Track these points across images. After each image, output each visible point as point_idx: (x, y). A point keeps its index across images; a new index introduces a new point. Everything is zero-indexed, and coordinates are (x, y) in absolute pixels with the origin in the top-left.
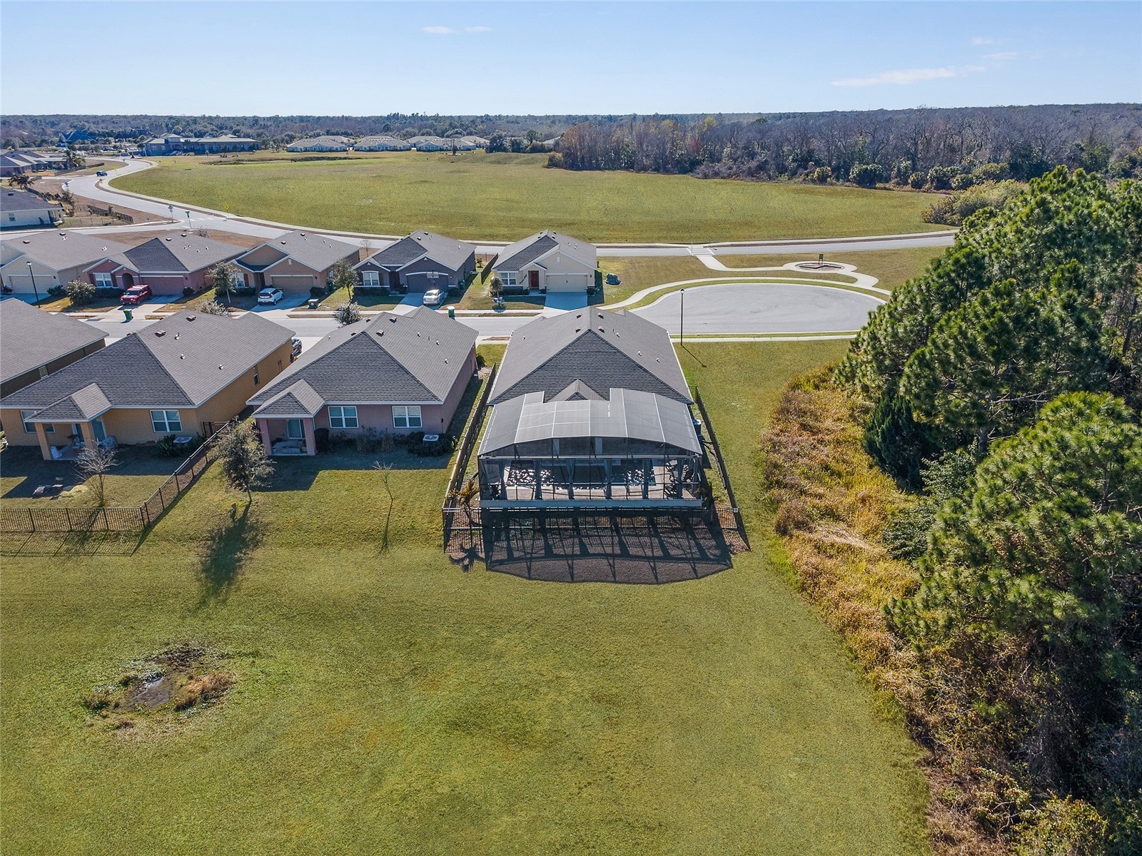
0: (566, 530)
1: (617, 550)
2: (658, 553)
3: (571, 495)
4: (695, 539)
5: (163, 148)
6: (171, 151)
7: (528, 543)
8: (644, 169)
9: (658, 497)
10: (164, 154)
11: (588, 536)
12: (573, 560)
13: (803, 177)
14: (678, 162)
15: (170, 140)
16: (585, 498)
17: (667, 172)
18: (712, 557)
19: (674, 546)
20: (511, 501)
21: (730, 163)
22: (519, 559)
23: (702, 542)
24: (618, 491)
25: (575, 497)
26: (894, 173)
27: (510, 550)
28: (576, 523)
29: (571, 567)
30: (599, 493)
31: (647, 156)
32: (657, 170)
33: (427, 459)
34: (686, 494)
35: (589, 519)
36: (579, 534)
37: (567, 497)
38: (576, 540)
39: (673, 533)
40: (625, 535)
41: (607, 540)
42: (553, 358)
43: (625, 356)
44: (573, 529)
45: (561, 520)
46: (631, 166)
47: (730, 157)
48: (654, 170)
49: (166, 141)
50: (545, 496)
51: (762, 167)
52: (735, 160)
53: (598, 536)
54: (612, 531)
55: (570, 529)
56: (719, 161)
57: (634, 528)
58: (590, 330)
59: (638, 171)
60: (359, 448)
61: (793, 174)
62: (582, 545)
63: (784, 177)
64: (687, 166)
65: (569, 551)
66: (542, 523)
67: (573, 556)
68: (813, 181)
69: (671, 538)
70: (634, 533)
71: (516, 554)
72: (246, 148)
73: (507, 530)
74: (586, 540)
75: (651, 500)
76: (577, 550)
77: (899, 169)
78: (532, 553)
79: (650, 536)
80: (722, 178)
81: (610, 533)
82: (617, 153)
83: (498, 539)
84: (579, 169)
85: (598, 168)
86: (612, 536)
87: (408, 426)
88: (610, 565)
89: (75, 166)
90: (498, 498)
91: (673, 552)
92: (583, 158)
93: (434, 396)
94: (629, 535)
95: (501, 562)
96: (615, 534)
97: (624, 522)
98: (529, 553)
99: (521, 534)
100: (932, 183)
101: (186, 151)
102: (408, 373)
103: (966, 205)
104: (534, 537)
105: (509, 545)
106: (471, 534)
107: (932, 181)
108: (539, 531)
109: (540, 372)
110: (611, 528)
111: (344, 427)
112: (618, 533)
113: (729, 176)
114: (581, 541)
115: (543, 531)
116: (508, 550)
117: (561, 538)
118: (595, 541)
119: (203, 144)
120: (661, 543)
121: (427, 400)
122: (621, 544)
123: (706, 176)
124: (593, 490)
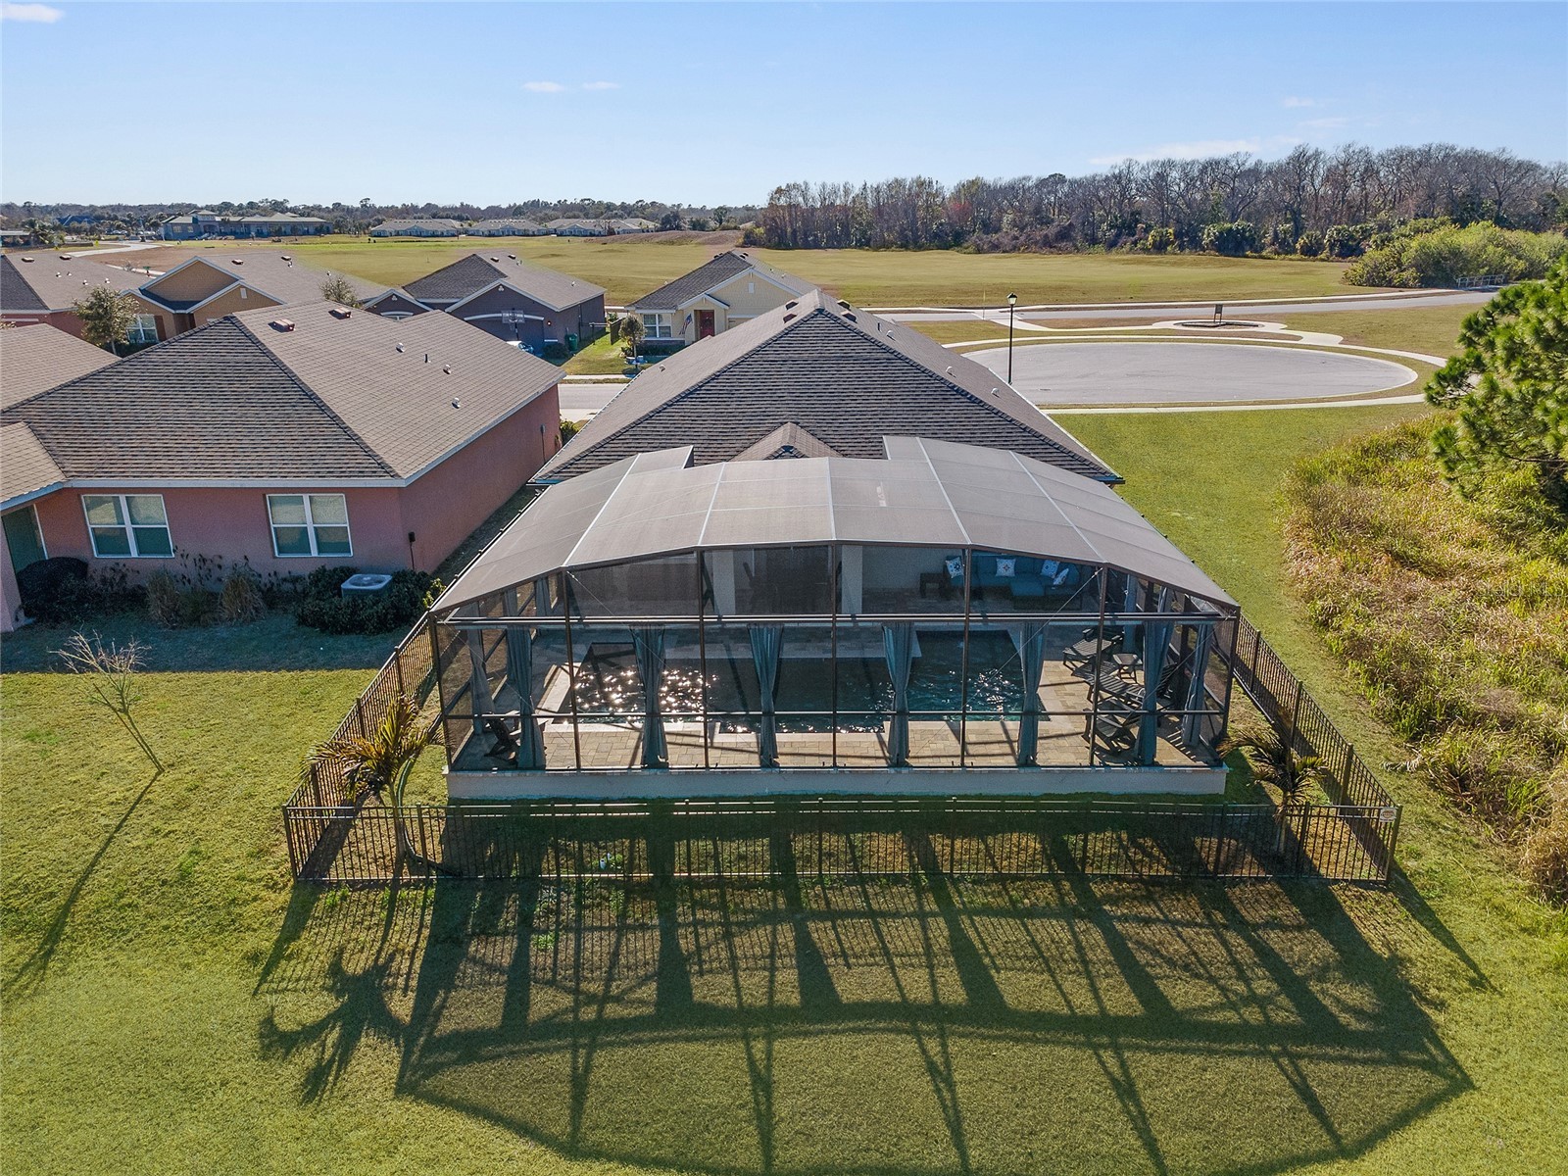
0: (747, 885)
1: (953, 991)
2: (1121, 1000)
3: (768, 753)
4: (1242, 926)
5: (191, 230)
6: (201, 234)
7: (597, 946)
8: (886, 246)
9: (1070, 759)
10: (191, 238)
11: (832, 915)
12: (770, 1038)
13: (1128, 246)
14: (936, 235)
15: (200, 218)
16: (816, 762)
17: (919, 248)
18: (1355, 1025)
19: (1171, 962)
20: (558, 775)
21: (1015, 232)
22: (551, 1028)
23: (1274, 939)
24: (931, 739)
25: (782, 761)
26: (1268, 239)
27: (519, 979)
28: (784, 860)
29: (762, 1083)
30: (861, 745)
31: (889, 229)
32: (905, 246)
33: (343, 642)
34: (1167, 753)
35: (833, 842)
36: (794, 901)
37: (754, 761)
38: (786, 935)
39: (1149, 899)
40: (971, 913)
41: (903, 935)
42: (723, 371)
43: (917, 367)
44: (772, 885)
45: (730, 849)
46: (865, 243)
47: (1014, 224)
48: (901, 246)
49: (195, 220)
50: (678, 758)
51: (1064, 235)
52: (1022, 229)
53: (872, 914)
54: (920, 892)
55: (762, 884)
56: (998, 230)
57: (1001, 879)
58: (820, 311)
59: (877, 249)
60: (155, 611)
61: (1112, 245)
62: (811, 964)
63: (1100, 248)
64: (950, 238)
65: (754, 987)
66: (661, 860)
67: (771, 1019)
68: (1145, 250)
69: (1147, 921)
70: (1002, 902)
71: (543, 1002)
72: (311, 230)
73: (531, 884)
74: (822, 934)
75: (1050, 771)
76: (789, 989)
77: (1275, 232)
78: (606, 998)
79: (1068, 914)
80: (1004, 252)
81: (910, 903)
82: (845, 227)
83: (487, 930)
84: (788, 248)
85: (816, 246)
86: (922, 916)
87: (314, 553)
88: (932, 1068)
89: (43, 242)
90: (514, 765)
91: (1183, 994)
92: (794, 232)
93: (382, 465)
94: (987, 911)
95: (470, 1046)
96: (930, 905)
97: (957, 852)
98: (592, 999)
99: (579, 905)
100: (1331, 250)
101: (223, 234)
102: (322, 408)
103: (1425, 254)
104: (623, 916)
105: (522, 955)
106: (392, 905)
107: (1332, 246)
108: (645, 890)
109: (687, 404)
110: (914, 878)
111: (134, 554)
112: (944, 901)
113: (1015, 249)
114: (804, 942)
115: (663, 891)
116: (510, 982)
117: (726, 924)
118: (859, 937)
119: (248, 225)
120: (1117, 945)
121: (362, 474)
122: (965, 954)
123: (979, 251)
124: (843, 735)
